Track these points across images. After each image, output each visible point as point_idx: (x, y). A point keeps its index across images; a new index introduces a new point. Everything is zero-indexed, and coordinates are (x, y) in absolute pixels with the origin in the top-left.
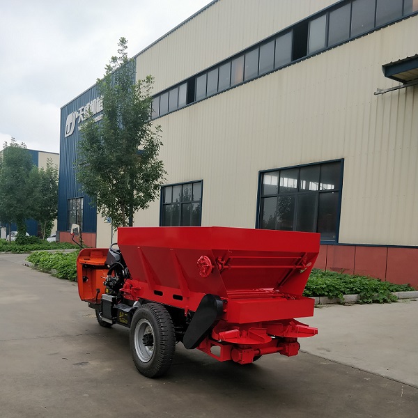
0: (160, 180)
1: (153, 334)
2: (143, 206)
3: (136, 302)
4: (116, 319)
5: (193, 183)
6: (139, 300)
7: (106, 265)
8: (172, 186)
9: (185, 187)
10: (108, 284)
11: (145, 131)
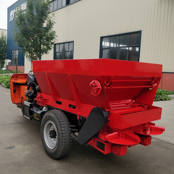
0: (54, 40)
1: (56, 130)
2: (46, 53)
3: (44, 108)
4: (32, 117)
5: (69, 42)
6: (46, 107)
7: (27, 83)
8: (59, 44)
9: (65, 44)
10: (27, 96)
11: (47, 17)
